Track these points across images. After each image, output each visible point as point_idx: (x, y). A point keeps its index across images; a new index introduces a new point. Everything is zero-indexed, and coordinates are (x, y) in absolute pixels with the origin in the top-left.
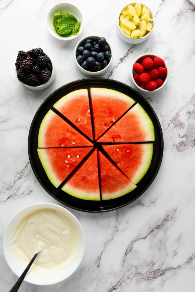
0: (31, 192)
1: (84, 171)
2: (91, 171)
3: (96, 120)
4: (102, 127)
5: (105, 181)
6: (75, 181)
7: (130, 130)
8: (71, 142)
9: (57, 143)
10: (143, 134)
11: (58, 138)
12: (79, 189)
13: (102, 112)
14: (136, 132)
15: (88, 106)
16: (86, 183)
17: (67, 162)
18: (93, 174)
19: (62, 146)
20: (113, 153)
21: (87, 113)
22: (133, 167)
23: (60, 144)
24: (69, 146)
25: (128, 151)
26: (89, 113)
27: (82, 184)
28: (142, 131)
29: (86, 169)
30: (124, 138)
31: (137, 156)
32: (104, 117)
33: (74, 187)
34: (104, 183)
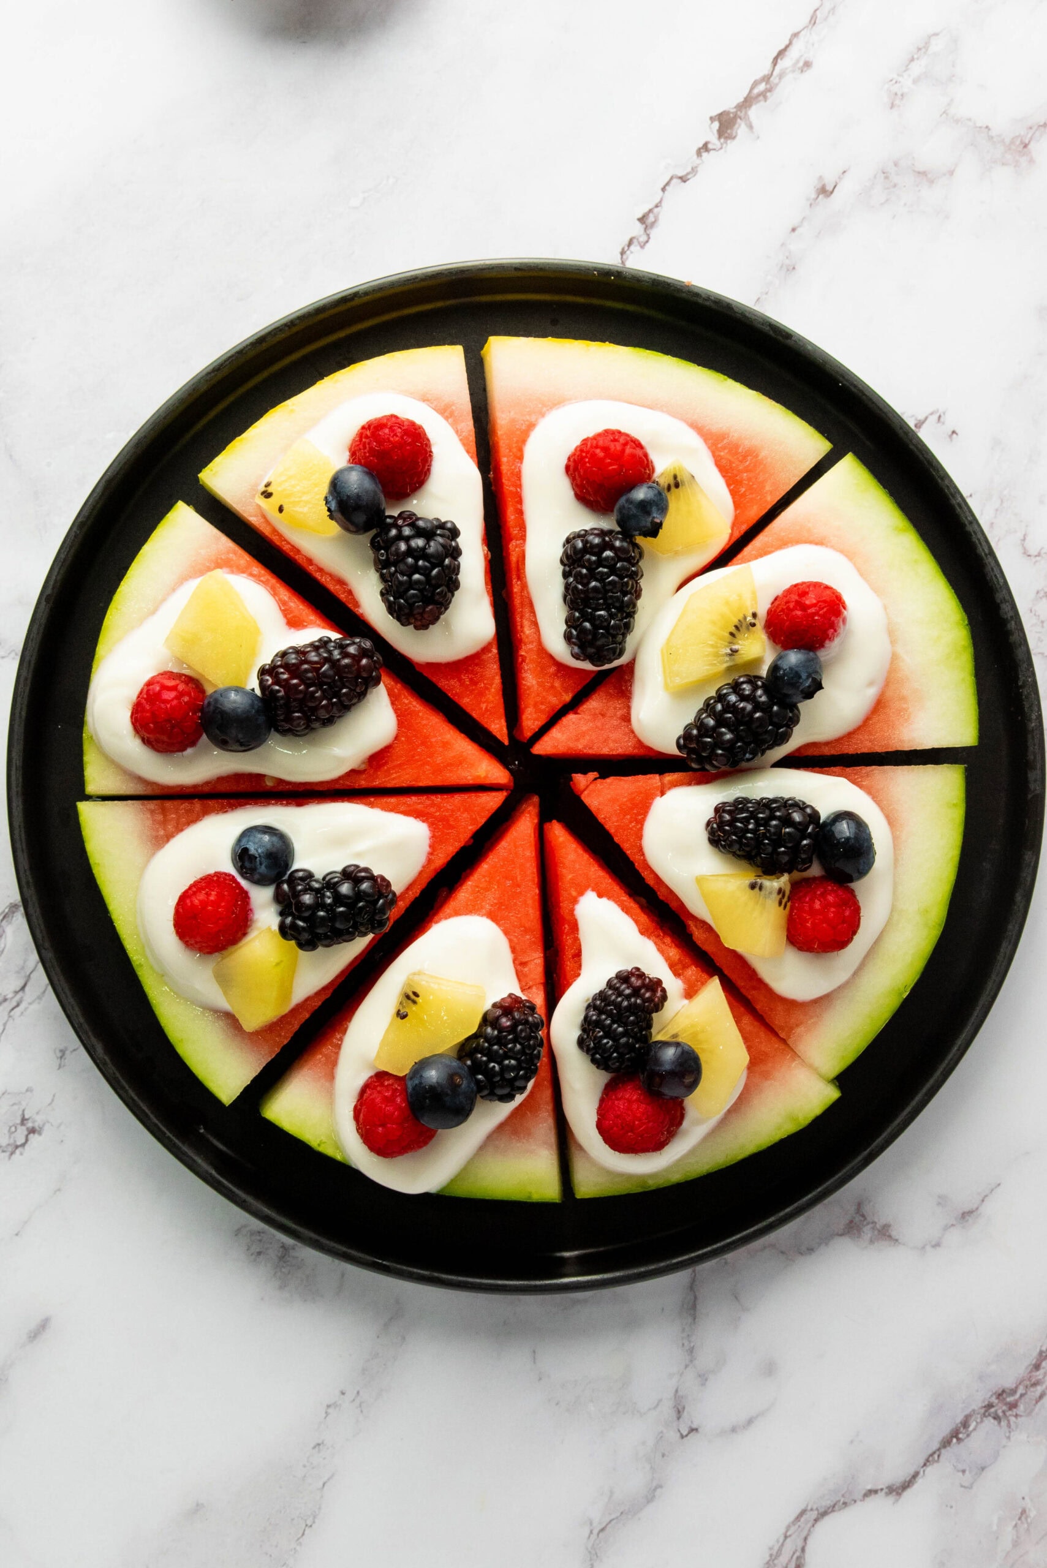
0: (32, 1131)
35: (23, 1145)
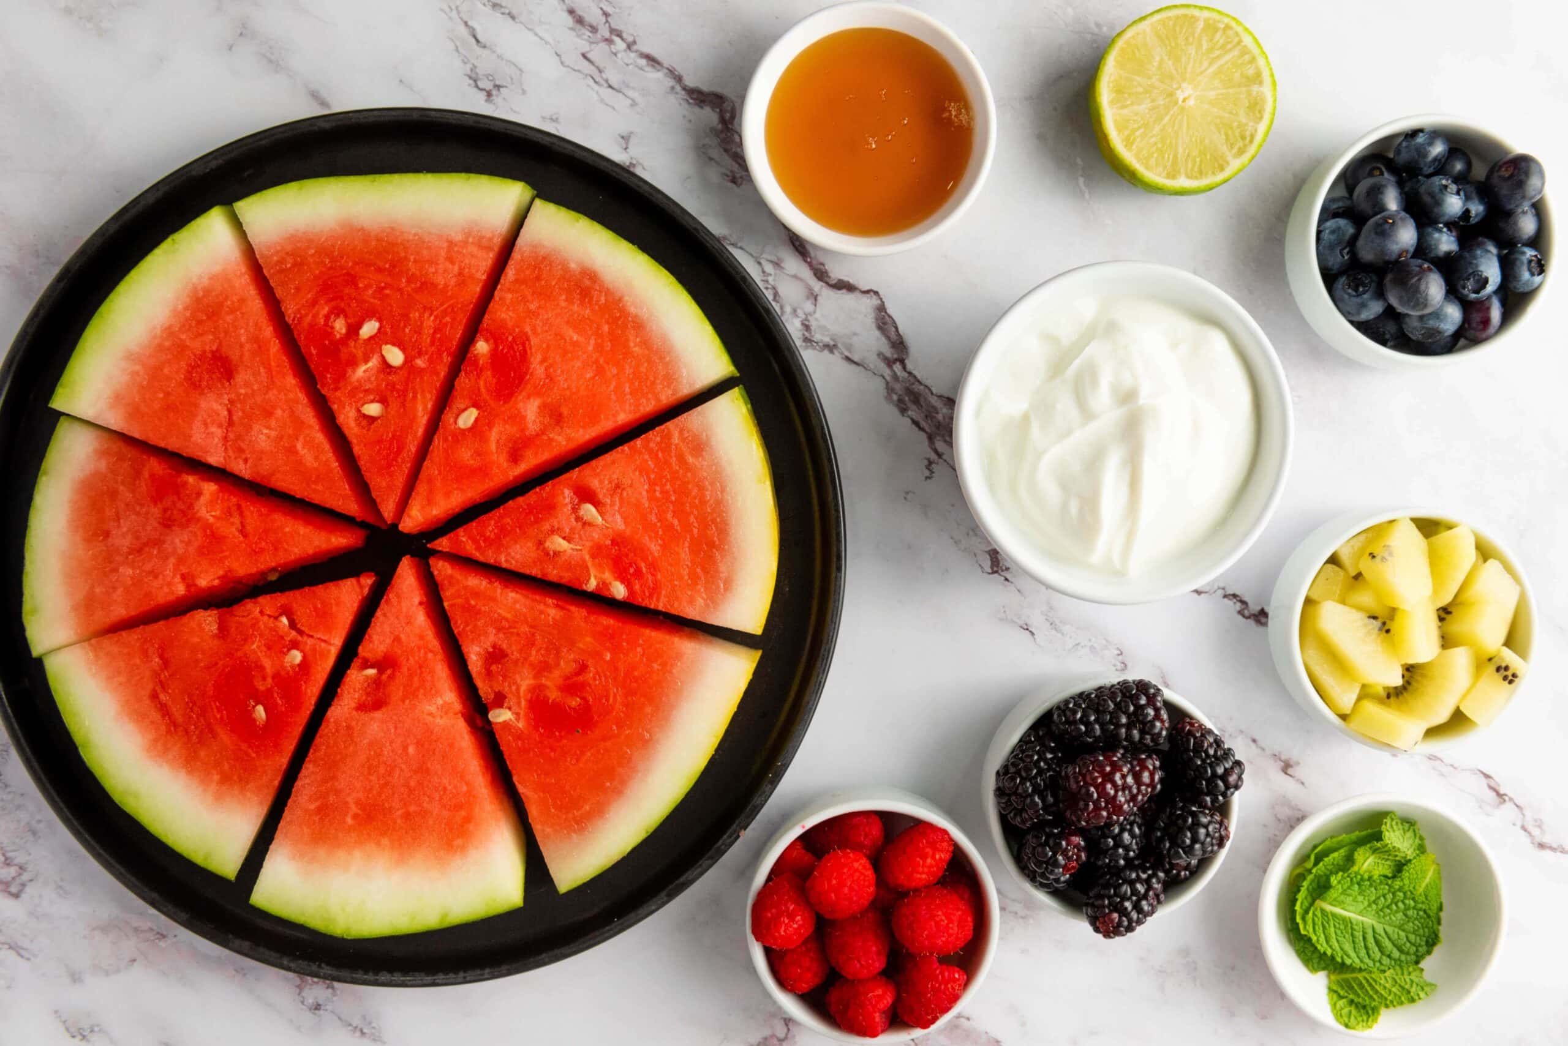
0: (489, 94)
1: (268, 388)
2: (249, 428)
3: (550, 611)
4: (492, 631)
5: (162, 490)
6: (232, 311)
7: (386, 784)
8: (476, 405)
9: (510, 324)
10: (322, 852)
11: (534, 341)
12: (175, 311)
13: (583, 668)
14: (355, 817)
15: (651, 596)
16: (190, 373)
17: (369, 329)
18: (225, 438)
19: (482, 347)
20: (293, 625)
21: (608, 576)
22: (154, 696)
23: (495, 338)
24: (463, 382)
25: (260, 712)
26: (605, 585)
27: (196, 345)
28: (341, 854)
29: (274, 407)
30: (349, 727)
31: (202, 753)
32: (543, 668)
33: (195, 289)
34: (152, 476)
35: (477, 86)
